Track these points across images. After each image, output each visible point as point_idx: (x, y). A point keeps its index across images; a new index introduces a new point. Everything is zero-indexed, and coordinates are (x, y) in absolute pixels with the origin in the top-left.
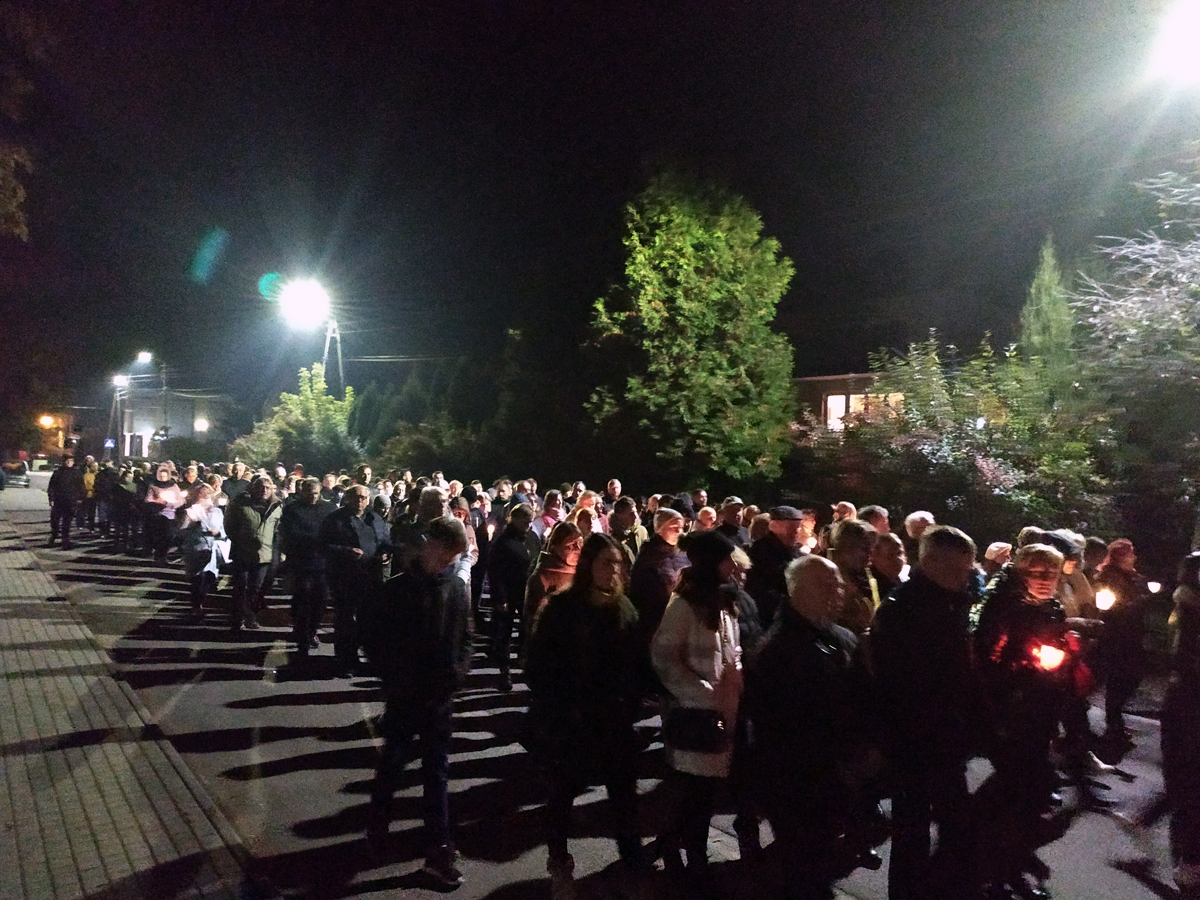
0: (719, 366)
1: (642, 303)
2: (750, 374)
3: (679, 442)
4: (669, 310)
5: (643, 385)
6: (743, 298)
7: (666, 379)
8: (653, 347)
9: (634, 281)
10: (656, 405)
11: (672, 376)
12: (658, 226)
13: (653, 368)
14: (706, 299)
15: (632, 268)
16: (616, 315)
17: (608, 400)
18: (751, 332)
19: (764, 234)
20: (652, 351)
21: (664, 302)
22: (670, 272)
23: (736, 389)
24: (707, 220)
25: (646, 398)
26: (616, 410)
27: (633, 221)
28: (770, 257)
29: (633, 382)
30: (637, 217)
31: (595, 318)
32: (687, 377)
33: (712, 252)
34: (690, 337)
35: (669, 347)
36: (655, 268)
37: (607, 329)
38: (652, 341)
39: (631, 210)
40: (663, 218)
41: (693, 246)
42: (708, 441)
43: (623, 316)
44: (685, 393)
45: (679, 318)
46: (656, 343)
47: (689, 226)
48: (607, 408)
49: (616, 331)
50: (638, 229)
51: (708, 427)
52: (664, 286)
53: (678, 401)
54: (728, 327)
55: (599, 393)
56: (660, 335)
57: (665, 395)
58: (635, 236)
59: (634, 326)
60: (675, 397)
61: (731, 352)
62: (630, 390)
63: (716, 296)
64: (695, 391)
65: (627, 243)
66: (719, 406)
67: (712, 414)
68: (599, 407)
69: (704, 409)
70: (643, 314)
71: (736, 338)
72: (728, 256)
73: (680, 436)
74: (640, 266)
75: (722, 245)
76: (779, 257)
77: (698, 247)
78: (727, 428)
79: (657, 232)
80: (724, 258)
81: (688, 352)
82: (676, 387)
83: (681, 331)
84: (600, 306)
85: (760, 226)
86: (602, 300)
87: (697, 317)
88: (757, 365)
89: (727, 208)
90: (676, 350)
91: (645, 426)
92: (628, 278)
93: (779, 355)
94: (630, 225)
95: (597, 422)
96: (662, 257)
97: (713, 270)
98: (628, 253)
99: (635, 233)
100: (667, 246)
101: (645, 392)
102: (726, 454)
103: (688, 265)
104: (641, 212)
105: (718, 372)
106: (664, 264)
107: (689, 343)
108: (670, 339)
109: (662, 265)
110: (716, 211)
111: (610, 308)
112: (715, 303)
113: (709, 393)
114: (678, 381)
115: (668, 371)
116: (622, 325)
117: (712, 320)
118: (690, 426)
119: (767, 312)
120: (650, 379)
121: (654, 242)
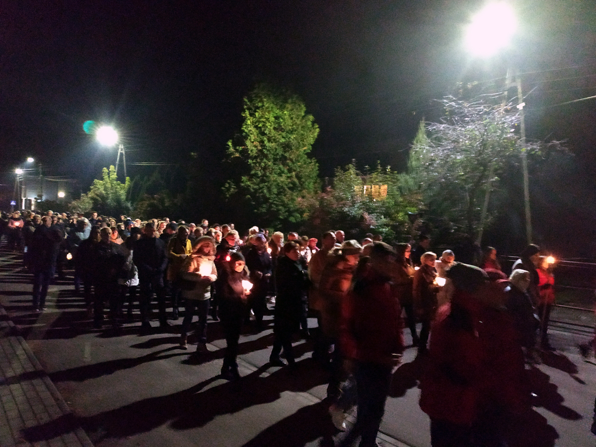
0: (283, 172)
1: (248, 143)
2: (298, 177)
3: (264, 206)
4: (261, 146)
5: (249, 180)
6: (294, 142)
7: (259, 177)
10: (253, 189)
13: (253, 172)
14: (278, 141)
15: (245, 126)
16: (238, 148)
17: (233, 186)
18: (298, 157)
19: (307, 113)
20: (252, 165)
21: (259, 142)
22: (263, 129)
23: (289, 183)
24: (281, 105)
25: (250, 186)
26: (236, 190)
27: (246, 105)
28: (309, 123)
29: (244, 178)
30: (249, 103)
31: (228, 149)
32: (267, 177)
33: (281, 120)
34: (270, 159)
35: (260, 163)
36: (256, 127)
38: (253, 160)
39: (246, 100)
40: (260, 104)
41: (274, 117)
43: (241, 148)
44: (266, 184)
45: (264, 150)
47: (272, 108)
48: (232, 190)
49: (237, 155)
50: (249, 109)
51: (276, 199)
52: (259, 135)
53: (263, 187)
54: (287, 155)
55: (229, 183)
56: (256, 157)
57: (258, 185)
58: (247, 112)
59: (245, 152)
60: (261, 185)
61: (289, 166)
62: (243, 182)
63: (283, 140)
64: (270, 183)
65: (244, 115)
66: (282, 190)
67: (279, 194)
68: (228, 189)
69: (275, 191)
70: (249, 147)
71: (291, 160)
73: (265, 203)
74: (249, 127)
75: (287, 117)
76: (313, 123)
77: (277, 118)
78: (286, 200)
79: (257, 110)
80: (287, 123)
81: (269, 166)
82: (263, 181)
83: (266, 156)
84: (230, 144)
85: (304, 109)
86: (231, 140)
87: (272, 150)
88: (300, 172)
89: (290, 101)
90: (263, 164)
91: (249, 198)
92: (243, 131)
93: (312, 168)
95: (228, 196)
96: (260, 122)
97: (282, 129)
98: (243, 120)
100: (262, 117)
101: (248, 183)
103: (271, 126)
104: (251, 100)
105: (283, 175)
107: (269, 162)
108: (260, 159)
109: (259, 126)
110: (285, 101)
111: (234, 145)
112: (282, 144)
113: (278, 185)
115: (260, 174)
116: (241, 152)
117: (280, 152)
118: (269, 199)
119: (307, 148)
120: (251, 177)
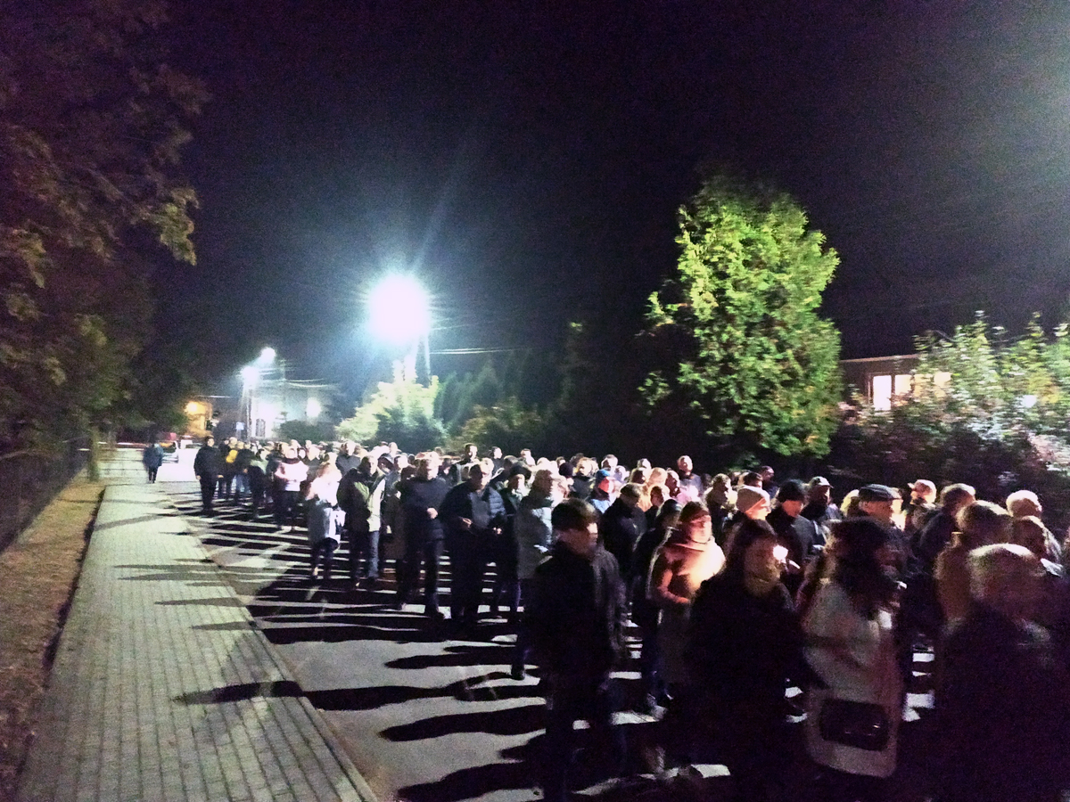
0: (767, 351)
1: (694, 294)
2: (799, 358)
3: (729, 422)
4: (719, 300)
5: (695, 371)
6: (790, 287)
7: (715, 363)
8: (705, 335)
9: (686, 275)
10: (706, 388)
11: (722, 361)
12: (709, 225)
13: (703, 354)
14: (754, 289)
15: (684, 263)
16: (669, 307)
17: (661, 384)
18: (797, 319)
19: (809, 228)
20: (703, 338)
21: (714, 293)
22: (720, 265)
23: (784, 372)
24: (756, 216)
25: (697, 382)
26: (668, 392)
27: (685, 222)
28: (816, 249)
29: (685, 367)
30: (689, 218)
31: (650, 310)
32: (736, 361)
33: (760, 246)
34: (739, 325)
35: (719, 335)
36: (706, 263)
37: (660, 319)
38: (703, 329)
39: (682, 212)
40: (713, 218)
41: (741, 242)
42: (757, 420)
43: (675, 307)
44: (734, 376)
45: (728, 307)
46: (707, 331)
47: (738, 223)
48: (660, 391)
49: (669, 321)
50: (690, 228)
51: (755, 407)
52: (714, 278)
53: (727, 384)
54: (776, 314)
55: (652, 378)
56: (710, 323)
57: (715, 378)
58: (687, 235)
59: (686, 317)
60: (724, 380)
61: (778, 337)
62: (682, 374)
63: (764, 286)
64: (743, 374)
65: (679, 242)
66: (767, 388)
67: (761, 396)
68: (652, 390)
69: (753, 390)
70: (694, 305)
71: (783, 324)
72: (775, 249)
73: (729, 416)
74: (691, 263)
75: (769, 239)
76: (825, 248)
77: (746, 243)
78: (775, 408)
79: (707, 230)
80: (772, 252)
81: (738, 339)
82: (725, 371)
83: (730, 319)
84: (654, 298)
85: (805, 221)
86: (656, 293)
87: (745, 306)
88: (803, 349)
89: (774, 206)
90: (725, 337)
91: (697, 407)
92: (681, 273)
93: (826, 340)
94: (682, 225)
95: (652, 404)
96: (712, 253)
97: (762, 263)
98: (680, 250)
99: (686, 232)
100: (716, 243)
101: (696, 376)
102: (774, 433)
103: (737, 259)
104: (693, 213)
105: (766, 356)
106: (715, 259)
107: (738, 330)
108: (719, 327)
109: (712, 260)
111: (663, 301)
112: (764, 293)
113: (758, 376)
114: (727, 365)
115: (718, 356)
116: (675, 315)
117: (760, 308)
118: (740, 407)
119: (814, 300)
120: (700, 364)
121: (704, 239)
